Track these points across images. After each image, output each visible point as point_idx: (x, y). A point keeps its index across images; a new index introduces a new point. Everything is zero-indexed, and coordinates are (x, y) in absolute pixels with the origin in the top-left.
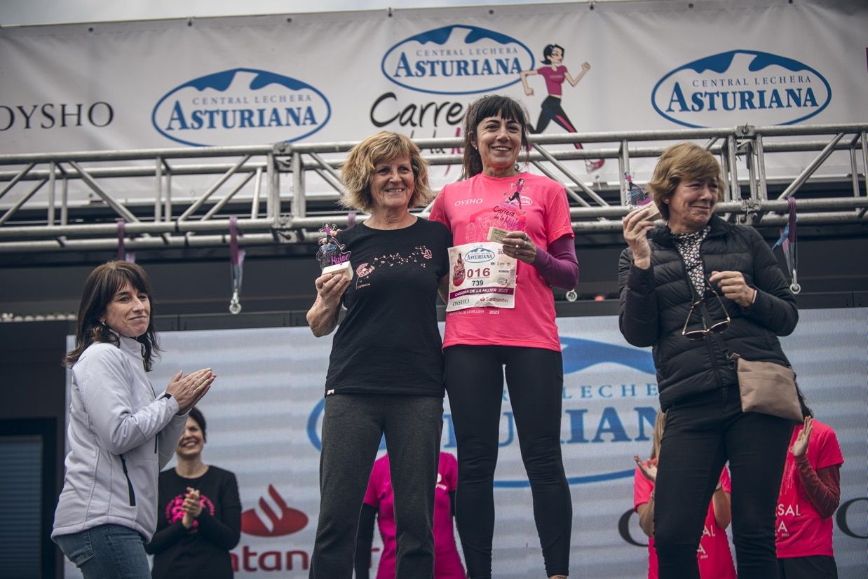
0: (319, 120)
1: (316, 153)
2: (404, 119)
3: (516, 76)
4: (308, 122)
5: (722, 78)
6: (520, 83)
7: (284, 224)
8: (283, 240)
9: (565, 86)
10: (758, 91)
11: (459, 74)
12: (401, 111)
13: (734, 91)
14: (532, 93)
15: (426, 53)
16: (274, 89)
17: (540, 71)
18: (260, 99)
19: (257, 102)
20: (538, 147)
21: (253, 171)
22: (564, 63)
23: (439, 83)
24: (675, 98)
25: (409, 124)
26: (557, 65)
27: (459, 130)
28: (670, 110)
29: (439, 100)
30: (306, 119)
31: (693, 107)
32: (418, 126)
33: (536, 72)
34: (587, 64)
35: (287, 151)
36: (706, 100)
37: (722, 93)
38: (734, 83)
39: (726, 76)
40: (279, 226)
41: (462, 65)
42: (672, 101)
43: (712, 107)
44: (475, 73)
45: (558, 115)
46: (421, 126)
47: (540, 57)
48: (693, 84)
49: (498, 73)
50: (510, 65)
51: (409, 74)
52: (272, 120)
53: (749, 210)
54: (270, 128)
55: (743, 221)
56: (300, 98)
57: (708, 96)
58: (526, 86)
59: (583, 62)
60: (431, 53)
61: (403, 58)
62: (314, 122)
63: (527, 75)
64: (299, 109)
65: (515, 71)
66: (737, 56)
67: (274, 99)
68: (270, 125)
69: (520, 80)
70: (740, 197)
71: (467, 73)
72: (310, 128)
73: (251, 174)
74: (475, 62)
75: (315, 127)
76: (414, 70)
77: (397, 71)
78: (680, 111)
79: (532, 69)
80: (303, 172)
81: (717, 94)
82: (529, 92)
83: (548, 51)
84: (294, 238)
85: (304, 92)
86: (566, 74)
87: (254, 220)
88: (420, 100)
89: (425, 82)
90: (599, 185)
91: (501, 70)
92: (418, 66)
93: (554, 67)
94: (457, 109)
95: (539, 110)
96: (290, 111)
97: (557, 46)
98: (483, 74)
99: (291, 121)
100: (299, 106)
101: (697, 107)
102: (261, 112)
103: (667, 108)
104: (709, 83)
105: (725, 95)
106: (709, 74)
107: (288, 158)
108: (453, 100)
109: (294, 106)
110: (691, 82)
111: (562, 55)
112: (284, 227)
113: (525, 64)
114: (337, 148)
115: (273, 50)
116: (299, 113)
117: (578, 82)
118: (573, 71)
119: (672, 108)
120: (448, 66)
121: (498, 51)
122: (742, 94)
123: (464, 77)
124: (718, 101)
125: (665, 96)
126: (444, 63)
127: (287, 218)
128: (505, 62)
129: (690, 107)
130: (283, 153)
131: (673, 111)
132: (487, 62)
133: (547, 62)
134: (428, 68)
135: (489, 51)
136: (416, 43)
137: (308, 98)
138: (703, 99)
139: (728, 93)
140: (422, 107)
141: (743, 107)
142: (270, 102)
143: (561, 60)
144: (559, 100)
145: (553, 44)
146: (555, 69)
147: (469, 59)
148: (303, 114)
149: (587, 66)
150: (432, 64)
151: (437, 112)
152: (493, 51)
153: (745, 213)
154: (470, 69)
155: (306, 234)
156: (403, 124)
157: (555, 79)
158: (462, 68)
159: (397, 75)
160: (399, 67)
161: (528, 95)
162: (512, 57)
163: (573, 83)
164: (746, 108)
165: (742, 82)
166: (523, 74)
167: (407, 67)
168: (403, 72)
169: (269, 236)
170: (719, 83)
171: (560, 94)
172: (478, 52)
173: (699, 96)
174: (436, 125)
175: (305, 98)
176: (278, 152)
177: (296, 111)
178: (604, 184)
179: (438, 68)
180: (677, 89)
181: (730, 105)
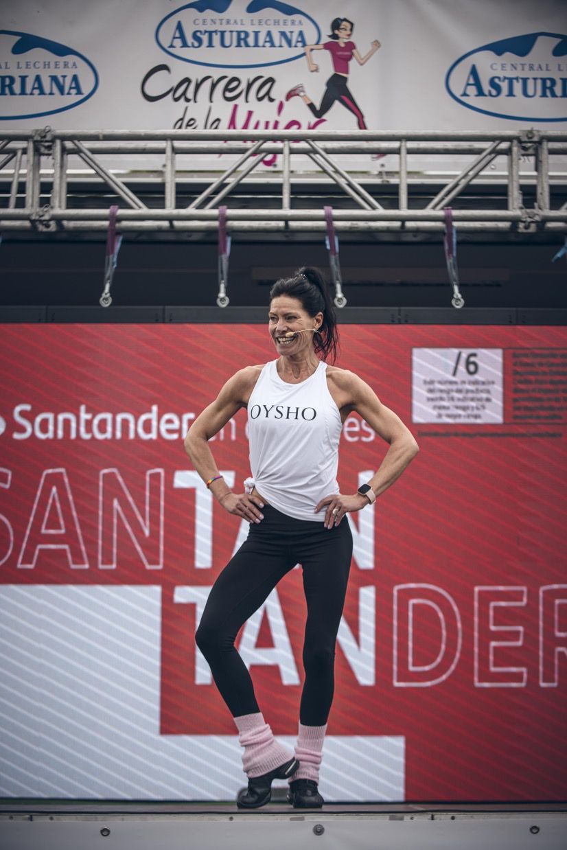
0: (86, 90)
1: (79, 141)
2: (177, 95)
3: (300, 50)
4: (74, 91)
5: (522, 62)
6: (304, 57)
7: (42, 216)
8: (41, 228)
9: (353, 64)
10: (562, 79)
11: (239, 45)
12: (175, 84)
13: (535, 77)
14: (317, 70)
15: (204, 22)
16: (39, 55)
17: (327, 46)
18: (23, 65)
19: (18, 68)
20: (312, 143)
21: (14, 152)
22: (352, 39)
23: (216, 54)
24: (472, 81)
25: (182, 100)
26: (346, 41)
27: (236, 107)
28: (465, 94)
29: (216, 73)
30: (71, 88)
31: (490, 92)
32: (192, 102)
33: (322, 47)
34: (376, 41)
35: (49, 138)
36: (504, 86)
37: (522, 79)
38: (535, 68)
39: (527, 60)
40: (37, 218)
41: (243, 36)
42: (468, 84)
43: (511, 94)
44: (256, 45)
45: (343, 95)
46: (195, 102)
47: (326, 31)
48: (492, 67)
49: (281, 46)
50: (295, 38)
51: (185, 45)
52: (34, 88)
53: (529, 220)
54: (32, 96)
55: (527, 228)
56: (66, 65)
57: (507, 81)
58: (310, 62)
59: (373, 40)
60: (209, 22)
61: (179, 27)
62: (79, 92)
63: (312, 50)
64: (64, 77)
65: (300, 44)
66: (540, 38)
67: (37, 65)
68: (32, 94)
69: (304, 54)
70: (521, 205)
71: (247, 45)
72: (75, 98)
73: (11, 155)
74: (256, 33)
75: (80, 97)
76: (190, 40)
77: (173, 41)
78: (477, 96)
79: (317, 43)
80: (65, 156)
81: (517, 79)
82: (314, 69)
83: (336, 25)
84: (53, 226)
85: (71, 58)
86: (354, 51)
87: (11, 210)
88: (196, 73)
89: (202, 54)
90: (384, 174)
91: (284, 43)
92: (195, 36)
93: (342, 43)
94: (234, 84)
95: (323, 88)
96: (54, 79)
97: (345, 20)
98: (264, 46)
99: (55, 90)
100: (64, 74)
101: (494, 92)
102: (23, 79)
103: (461, 92)
104: (508, 67)
105: (525, 80)
106: (509, 57)
107: (50, 144)
108: (231, 73)
109: (59, 73)
110: (489, 66)
111: (351, 30)
112: (43, 218)
113: (311, 37)
114: (101, 137)
115: (39, 12)
116: (64, 81)
117: (366, 61)
118: (362, 48)
119: (468, 92)
120: (227, 35)
121: (281, 23)
122: (544, 80)
123: (244, 49)
124: (518, 87)
125: (460, 80)
126: (223, 33)
127: (46, 209)
128: (289, 34)
129: (486, 93)
130: (43, 139)
131: (468, 95)
132: (269, 34)
133: (335, 36)
134: (205, 38)
135: (272, 22)
136: (193, 11)
137: (74, 64)
138: (501, 84)
139: (528, 78)
140: (197, 80)
141: (544, 95)
142: (32, 68)
143: (349, 35)
144: (345, 79)
145: (342, 17)
146: (342, 45)
147: (250, 29)
148: (68, 83)
149: (377, 44)
150: (210, 33)
151: (214, 86)
152: (276, 22)
153: (524, 222)
154: (251, 40)
155: (65, 223)
156: (176, 100)
157: (342, 55)
158: (242, 40)
159: (172, 46)
160: (174, 38)
161: (312, 71)
162: (296, 30)
163: (362, 62)
164: (547, 96)
165: (544, 67)
166: (307, 49)
167: (182, 37)
168: (178, 43)
169: (27, 224)
170: (519, 67)
171: (347, 72)
172: (260, 22)
173: (497, 81)
174: (211, 102)
175: (70, 65)
176: (39, 139)
177: (61, 79)
178: (389, 173)
179: (216, 39)
180: (474, 72)
181: (530, 92)
